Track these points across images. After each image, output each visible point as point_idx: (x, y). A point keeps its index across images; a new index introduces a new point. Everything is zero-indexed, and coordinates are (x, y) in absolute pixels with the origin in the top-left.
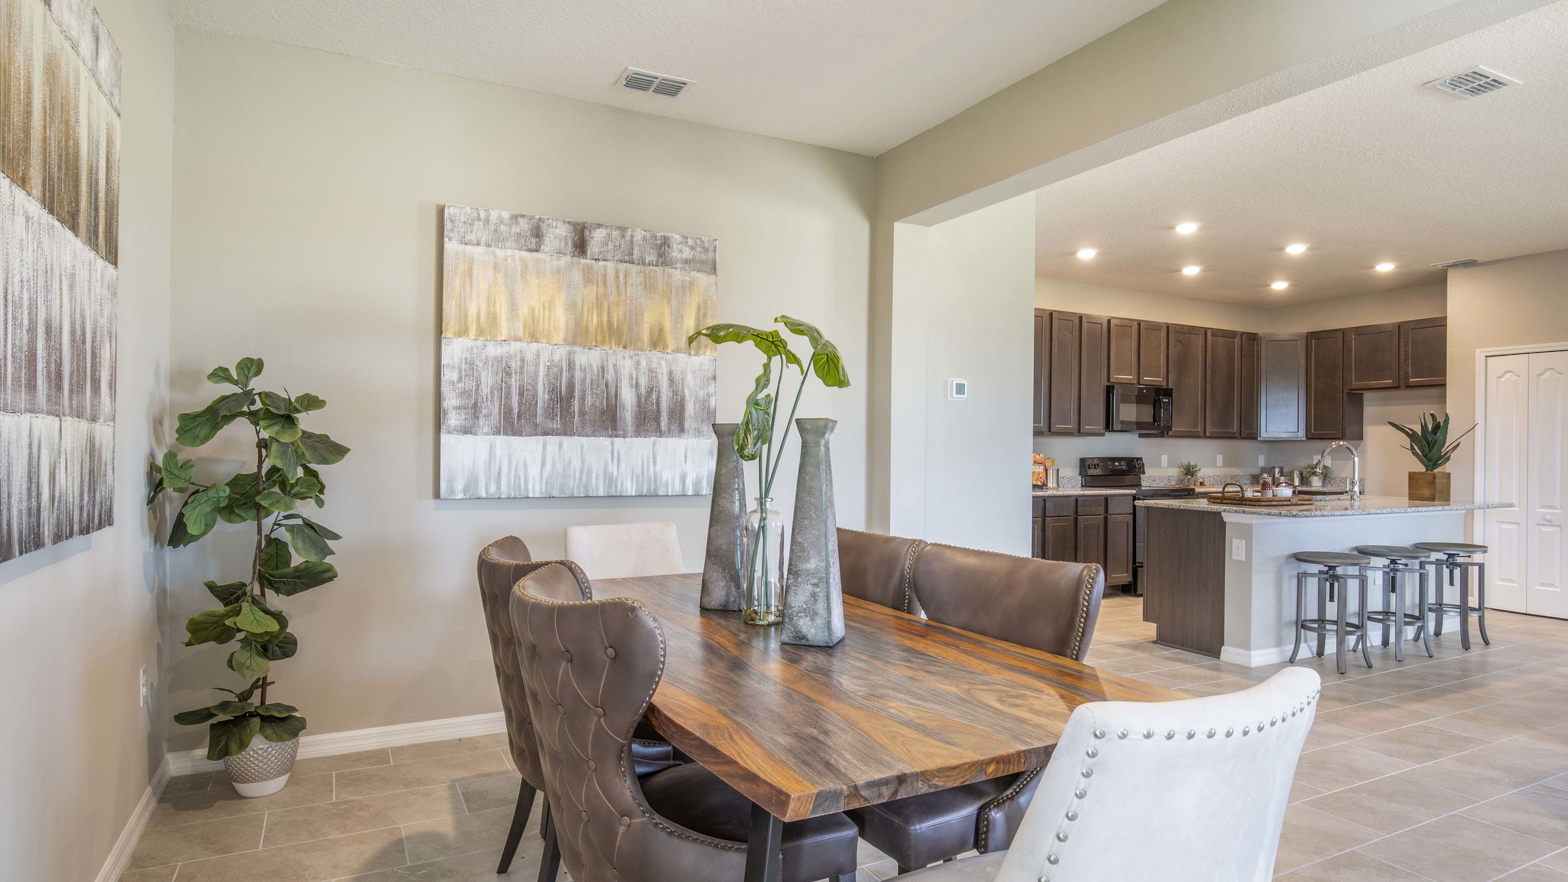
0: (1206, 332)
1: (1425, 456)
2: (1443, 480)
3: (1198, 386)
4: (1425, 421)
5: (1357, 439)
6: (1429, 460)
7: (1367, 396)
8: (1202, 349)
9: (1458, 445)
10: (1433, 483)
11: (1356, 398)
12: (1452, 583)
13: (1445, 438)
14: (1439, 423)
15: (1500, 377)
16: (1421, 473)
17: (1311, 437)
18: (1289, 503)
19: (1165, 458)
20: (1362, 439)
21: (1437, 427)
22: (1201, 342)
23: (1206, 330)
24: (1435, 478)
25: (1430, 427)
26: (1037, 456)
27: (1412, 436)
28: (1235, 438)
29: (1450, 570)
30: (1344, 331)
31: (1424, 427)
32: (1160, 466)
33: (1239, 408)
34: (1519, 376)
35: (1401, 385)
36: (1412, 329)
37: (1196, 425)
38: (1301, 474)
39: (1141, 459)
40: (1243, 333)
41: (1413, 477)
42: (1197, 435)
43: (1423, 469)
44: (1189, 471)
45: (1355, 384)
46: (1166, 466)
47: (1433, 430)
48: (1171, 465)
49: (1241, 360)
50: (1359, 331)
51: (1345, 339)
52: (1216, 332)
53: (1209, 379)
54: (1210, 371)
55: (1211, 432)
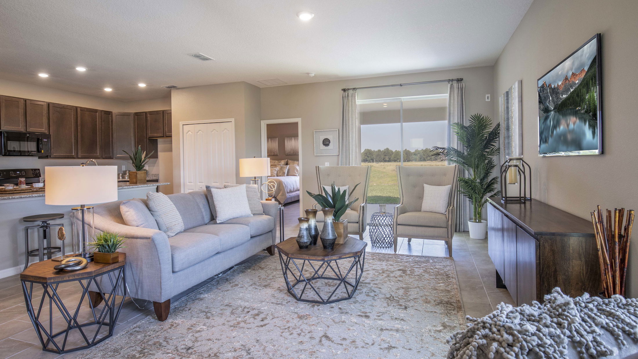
2: (141, 175)
3: (72, 134)
5: (156, 158)
7: (159, 140)
8: (74, 117)
11: (155, 141)
15: (186, 134)
16: (133, 172)
20: (158, 158)
22: (73, 113)
23: (77, 108)
28: (98, 158)
30: (146, 113)
34: (192, 133)
35: (165, 136)
36: (167, 113)
37: (71, 153)
39: (38, 169)
40: (102, 111)
42: (72, 157)
45: (154, 135)
50: (151, 113)
51: (147, 116)
53: (80, 131)
54: (80, 127)
55: (82, 156)
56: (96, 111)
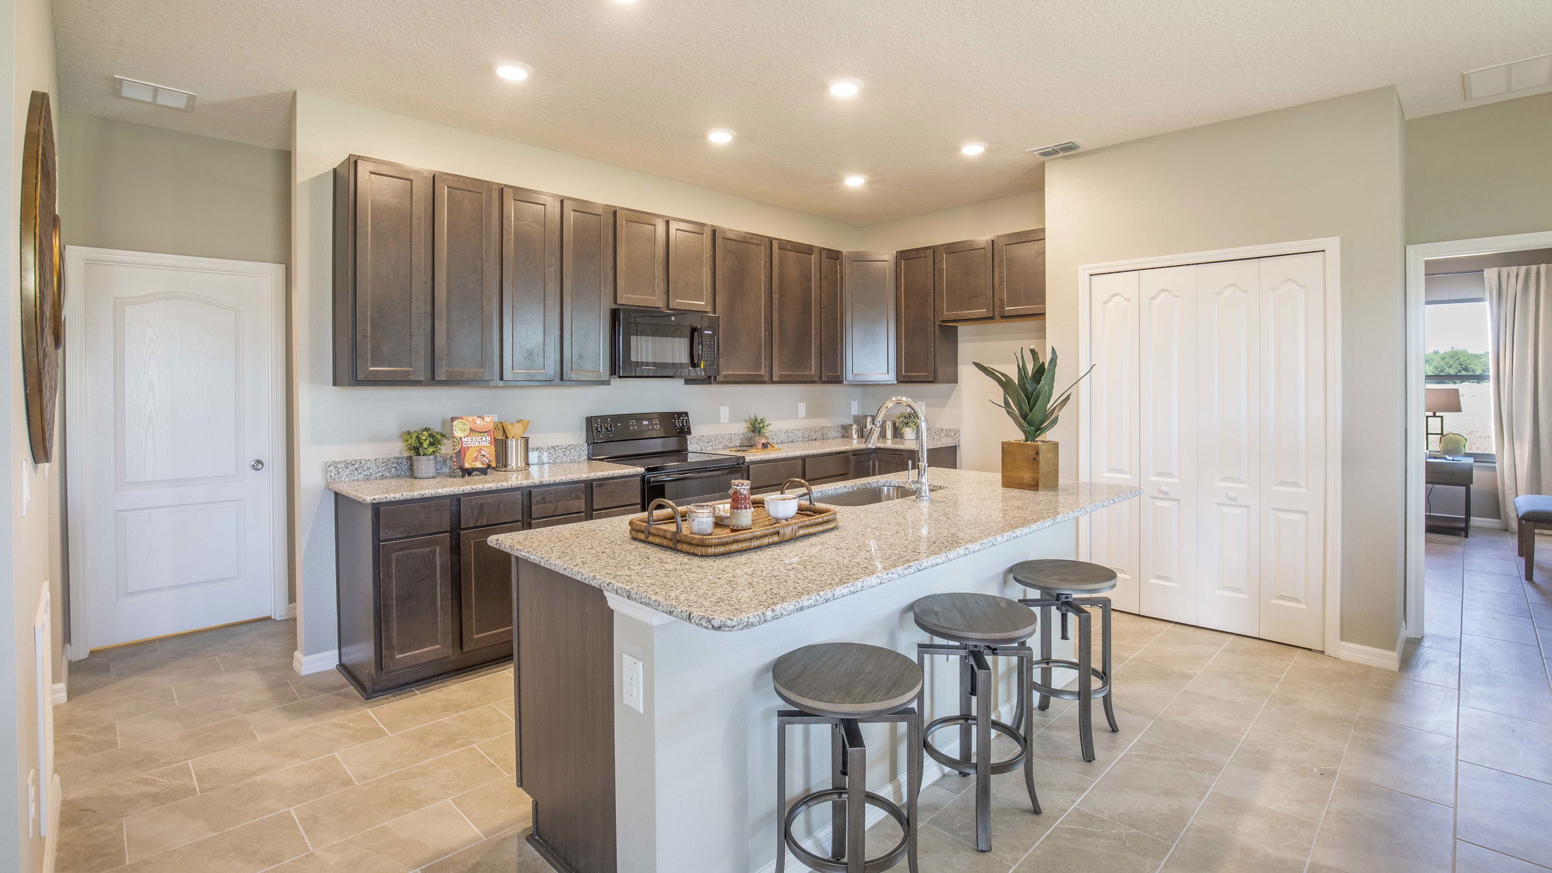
0: (771, 243)
1: (1024, 417)
2: (1049, 455)
3: (760, 315)
4: (1023, 361)
5: (952, 383)
6: (1029, 423)
7: (963, 329)
8: (765, 265)
9: (1068, 398)
10: (1035, 460)
11: (949, 333)
12: (1064, 636)
13: (1051, 388)
14: (1043, 363)
15: (1105, 302)
16: (1019, 445)
17: (902, 379)
18: (776, 538)
19: (725, 411)
20: (956, 382)
21: (1040, 371)
22: (763, 255)
23: (771, 240)
24: (1037, 454)
25: (1030, 368)
26: (479, 421)
27: (1005, 383)
28: (813, 382)
29: (1062, 614)
30: (934, 249)
31: (1022, 370)
32: (717, 421)
33: (818, 343)
34: (1129, 301)
35: (997, 315)
36: (1006, 245)
37: (759, 367)
38: (894, 424)
39: (686, 414)
40: (821, 250)
41: (1007, 449)
42: (759, 379)
43: (1021, 436)
44: (756, 427)
45: (947, 314)
46: (727, 421)
47: (1034, 375)
48: (733, 419)
49: (821, 284)
50: (951, 249)
51: (936, 260)
52: (785, 245)
53: (777, 306)
54: (777, 295)
55: (780, 376)
56: (807, 250)
